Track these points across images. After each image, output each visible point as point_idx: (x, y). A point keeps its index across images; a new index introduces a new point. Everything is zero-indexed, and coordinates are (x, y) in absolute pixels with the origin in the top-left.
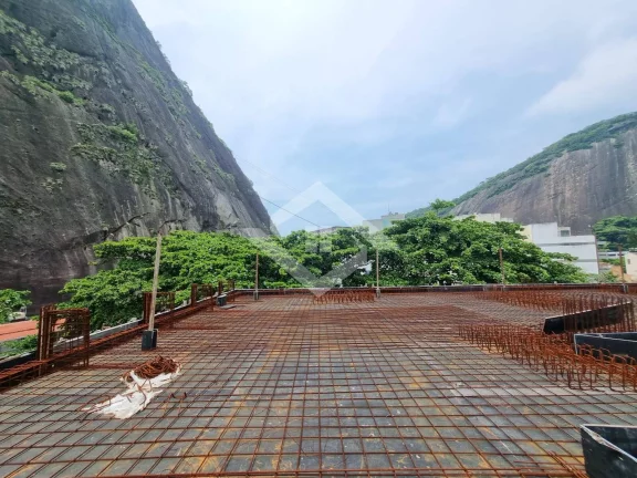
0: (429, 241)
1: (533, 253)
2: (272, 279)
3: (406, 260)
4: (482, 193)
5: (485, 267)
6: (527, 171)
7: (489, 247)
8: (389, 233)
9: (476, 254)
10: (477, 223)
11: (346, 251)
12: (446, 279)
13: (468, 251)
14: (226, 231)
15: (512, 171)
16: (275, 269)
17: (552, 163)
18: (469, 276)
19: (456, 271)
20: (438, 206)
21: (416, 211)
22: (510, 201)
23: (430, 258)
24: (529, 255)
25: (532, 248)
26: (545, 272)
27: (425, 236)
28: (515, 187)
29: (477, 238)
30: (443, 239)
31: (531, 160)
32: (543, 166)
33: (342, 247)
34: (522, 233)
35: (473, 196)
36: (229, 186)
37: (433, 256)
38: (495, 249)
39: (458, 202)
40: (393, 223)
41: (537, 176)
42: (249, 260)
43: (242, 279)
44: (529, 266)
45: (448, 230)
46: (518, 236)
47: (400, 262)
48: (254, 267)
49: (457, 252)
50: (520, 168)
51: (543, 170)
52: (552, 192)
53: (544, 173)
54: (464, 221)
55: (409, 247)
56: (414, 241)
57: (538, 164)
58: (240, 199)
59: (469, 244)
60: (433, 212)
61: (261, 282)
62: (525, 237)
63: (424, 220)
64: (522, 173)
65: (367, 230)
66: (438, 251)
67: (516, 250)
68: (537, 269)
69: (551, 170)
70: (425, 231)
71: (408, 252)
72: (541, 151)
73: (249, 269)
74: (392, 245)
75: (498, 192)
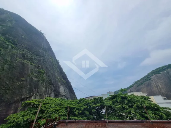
0: (122, 102)
1: (156, 107)
2: (73, 116)
3: (116, 109)
4: (135, 86)
5: (142, 112)
6: (145, 80)
7: (141, 105)
8: (109, 99)
9: (138, 106)
10: (135, 96)
11: (96, 105)
12: (131, 117)
13: (135, 106)
14: (61, 97)
15: (141, 80)
16: (74, 112)
17: (152, 77)
18: (138, 116)
19: (133, 114)
20: (122, 90)
21: (117, 91)
22: (144, 88)
23: (124, 109)
24: (156, 108)
25: (156, 105)
26: (164, 115)
27: (120, 101)
28: (144, 84)
29: (137, 101)
30: (126, 102)
31: (145, 77)
32: (150, 78)
33: (95, 104)
34: (150, 100)
35: (132, 86)
36: (64, 83)
37: (124, 107)
38: (144, 105)
39: (128, 88)
40: (110, 95)
41: (149, 81)
42: (66, 108)
43: (63, 116)
44: (158, 112)
45: (127, 98)
46: (149, 101)
47: (114, 109)
48: (67, 111)
49: (131, 107)
50: (143, 79)
51: (150, 79)
52: (155, 86)
53: (150, 80)
54: (131, 95)
55: (116, 104)
56: (117, 102)
57: (147, 78)
58: (67, 87)
59: (135, 104)
60: (121, 92)
61: (69, 117)
62: (152, 101)
63: (119, 95)
64: (144, 80)
65: (102, 98)
66: (126, 106)
67: (151, 106)
68: (161, 113)
69: (152, 79)
70: (120, 99)
71: (116, 106)
72: (147, 74)
73: (66, 112)
74: (110, 103)
75: (139, 85)
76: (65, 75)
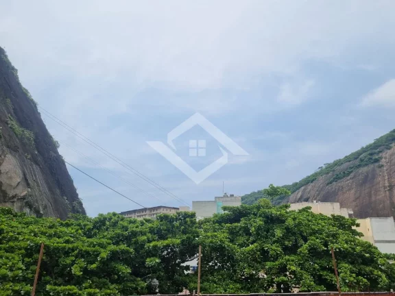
0: (264, 233)
1: (370, 252)
2: (60, 280)
3: (237, 256)
4: (321, 179)
5: (323, 269)
6: (362, 160)
7: (326, 245)
8: (221, 221)
9: (313, 252)
10: (313, 215)
11: (165, 242)
12: (283, 282)
13: (304, 248)
14: (7, 206)
15: (348, 159)
16: (66, 266)
17: (383, 155)
18: (308, 279)
19: (293, 273)
20: (273, 192)
21: (254, 193)
22: (349, 190)
23: (265, 255)
24: (367, 255)
25: (368, 247)
26: (384, 276)
27: (259, 228)
28: (352, 175)
29: (314, 233)
30: (278, 233)
31: (364, 150)
32: (376, 157)
33: (162, 237)
34: (358, 230)
35: (312, 182)
36: (24, 145)
37: (267, 252)
38: (333, 247)
39: (296, 187)
40: (225, 209)
41: (371, 166)
42: (30, 252)
43: (15, 280)
44: (368, 269)
45: (283, 222)
46: (354, 233)
47: (231, 258)
48: (35, 263)
49: (292, 250)
50: (356, 156)
51: (377, 161)
52: (387, 184)
53: (377, 164)
54: (300, 211)
55: (241, 240)
56: (247, 231)
57: (371, 154)
58: (37, 163)
59: (306, 240)
60: (268, 200)
61: (41, 284)
62: (361, 235)
63: (258, 208)
64: (357, 162)
65: (193, 215)
66: (274, 247)
67: (353, 249)
68: (376, 272)
69: (383, 161)
70: (259, 222)
71: (241, 246)
72: (372, 142)
73: (28, 265)
74: (222, 236)
75: (337, 178)
76: (32, 106)
